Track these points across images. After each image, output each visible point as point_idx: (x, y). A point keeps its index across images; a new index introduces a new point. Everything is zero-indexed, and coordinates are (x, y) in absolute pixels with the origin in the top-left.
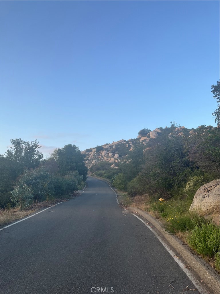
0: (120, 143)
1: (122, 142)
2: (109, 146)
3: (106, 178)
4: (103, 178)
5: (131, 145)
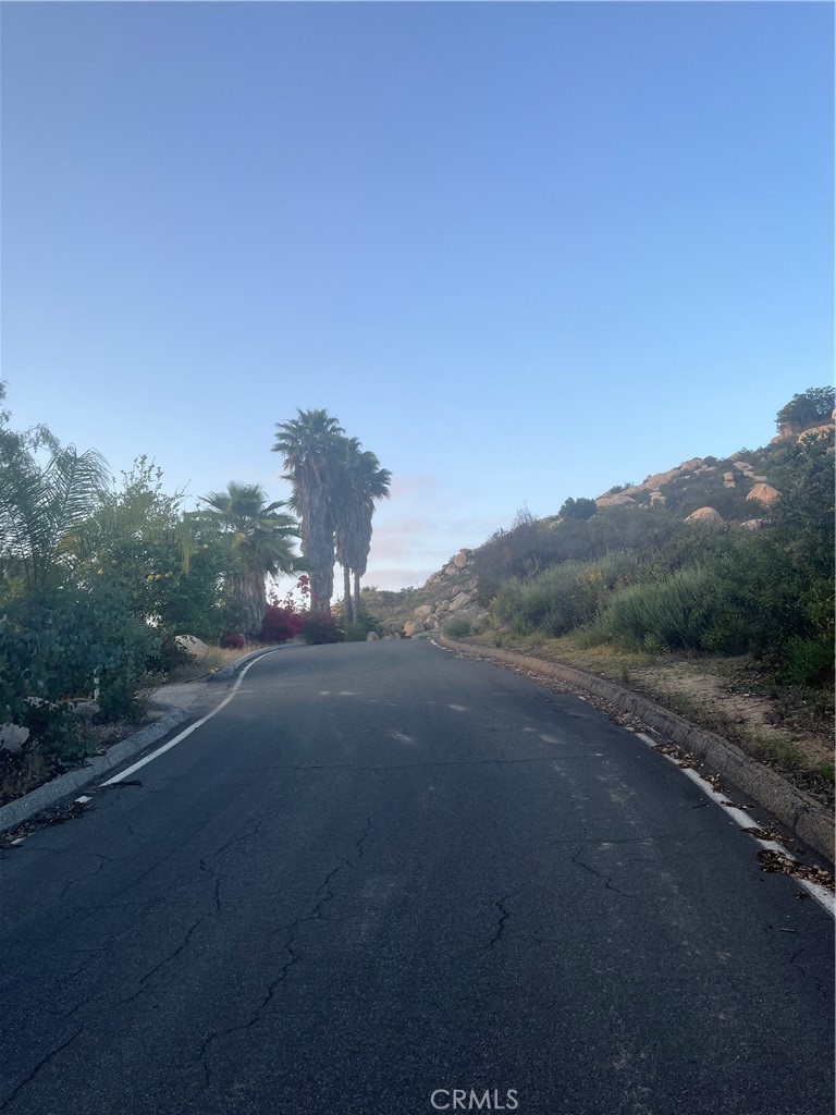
0: (686, 472)
1: (698, 468)
2: (632, 495)
3: (649, 640)
4: (586, 646)
5: (751, 474)
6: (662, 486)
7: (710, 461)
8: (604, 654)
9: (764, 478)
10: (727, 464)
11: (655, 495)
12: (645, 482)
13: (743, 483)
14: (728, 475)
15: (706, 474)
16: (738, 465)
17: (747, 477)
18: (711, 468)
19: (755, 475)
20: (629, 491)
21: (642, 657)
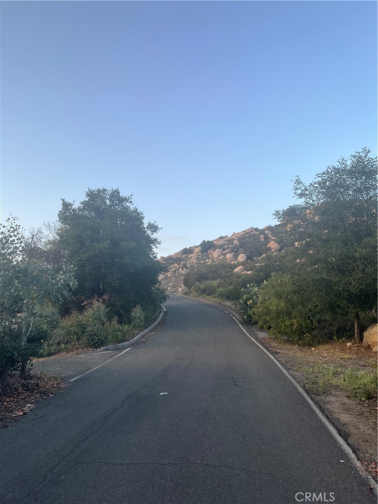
0: (248, 233)
1: (252, 232)
2: (227, 241)
3: (224, 298)
4: (213, 298)
5: (270, 236)
6: (238, 238)
7: (256, 229)
8: (217, 299)
9: (274, 238)
10: (262, 232)
11: (235, 242)
12: (232, 235)
13: (267, 239)
14: (262, 236)
15: (254, 235)
16: (266, 232)
17: (269, 237)
18: (257, 233)
19: (272, 236)
20: (226, 239)
21: (222, 300)
